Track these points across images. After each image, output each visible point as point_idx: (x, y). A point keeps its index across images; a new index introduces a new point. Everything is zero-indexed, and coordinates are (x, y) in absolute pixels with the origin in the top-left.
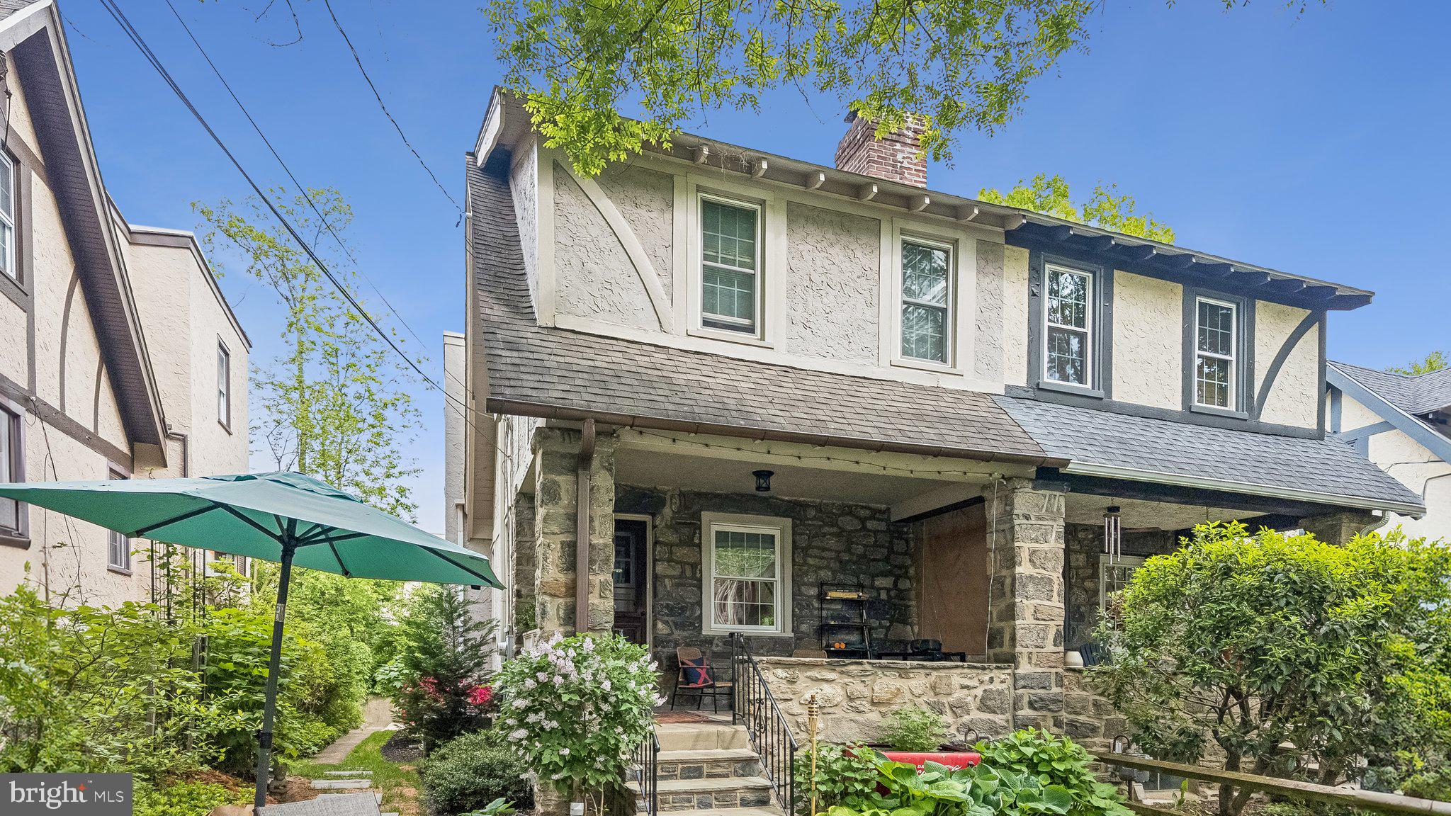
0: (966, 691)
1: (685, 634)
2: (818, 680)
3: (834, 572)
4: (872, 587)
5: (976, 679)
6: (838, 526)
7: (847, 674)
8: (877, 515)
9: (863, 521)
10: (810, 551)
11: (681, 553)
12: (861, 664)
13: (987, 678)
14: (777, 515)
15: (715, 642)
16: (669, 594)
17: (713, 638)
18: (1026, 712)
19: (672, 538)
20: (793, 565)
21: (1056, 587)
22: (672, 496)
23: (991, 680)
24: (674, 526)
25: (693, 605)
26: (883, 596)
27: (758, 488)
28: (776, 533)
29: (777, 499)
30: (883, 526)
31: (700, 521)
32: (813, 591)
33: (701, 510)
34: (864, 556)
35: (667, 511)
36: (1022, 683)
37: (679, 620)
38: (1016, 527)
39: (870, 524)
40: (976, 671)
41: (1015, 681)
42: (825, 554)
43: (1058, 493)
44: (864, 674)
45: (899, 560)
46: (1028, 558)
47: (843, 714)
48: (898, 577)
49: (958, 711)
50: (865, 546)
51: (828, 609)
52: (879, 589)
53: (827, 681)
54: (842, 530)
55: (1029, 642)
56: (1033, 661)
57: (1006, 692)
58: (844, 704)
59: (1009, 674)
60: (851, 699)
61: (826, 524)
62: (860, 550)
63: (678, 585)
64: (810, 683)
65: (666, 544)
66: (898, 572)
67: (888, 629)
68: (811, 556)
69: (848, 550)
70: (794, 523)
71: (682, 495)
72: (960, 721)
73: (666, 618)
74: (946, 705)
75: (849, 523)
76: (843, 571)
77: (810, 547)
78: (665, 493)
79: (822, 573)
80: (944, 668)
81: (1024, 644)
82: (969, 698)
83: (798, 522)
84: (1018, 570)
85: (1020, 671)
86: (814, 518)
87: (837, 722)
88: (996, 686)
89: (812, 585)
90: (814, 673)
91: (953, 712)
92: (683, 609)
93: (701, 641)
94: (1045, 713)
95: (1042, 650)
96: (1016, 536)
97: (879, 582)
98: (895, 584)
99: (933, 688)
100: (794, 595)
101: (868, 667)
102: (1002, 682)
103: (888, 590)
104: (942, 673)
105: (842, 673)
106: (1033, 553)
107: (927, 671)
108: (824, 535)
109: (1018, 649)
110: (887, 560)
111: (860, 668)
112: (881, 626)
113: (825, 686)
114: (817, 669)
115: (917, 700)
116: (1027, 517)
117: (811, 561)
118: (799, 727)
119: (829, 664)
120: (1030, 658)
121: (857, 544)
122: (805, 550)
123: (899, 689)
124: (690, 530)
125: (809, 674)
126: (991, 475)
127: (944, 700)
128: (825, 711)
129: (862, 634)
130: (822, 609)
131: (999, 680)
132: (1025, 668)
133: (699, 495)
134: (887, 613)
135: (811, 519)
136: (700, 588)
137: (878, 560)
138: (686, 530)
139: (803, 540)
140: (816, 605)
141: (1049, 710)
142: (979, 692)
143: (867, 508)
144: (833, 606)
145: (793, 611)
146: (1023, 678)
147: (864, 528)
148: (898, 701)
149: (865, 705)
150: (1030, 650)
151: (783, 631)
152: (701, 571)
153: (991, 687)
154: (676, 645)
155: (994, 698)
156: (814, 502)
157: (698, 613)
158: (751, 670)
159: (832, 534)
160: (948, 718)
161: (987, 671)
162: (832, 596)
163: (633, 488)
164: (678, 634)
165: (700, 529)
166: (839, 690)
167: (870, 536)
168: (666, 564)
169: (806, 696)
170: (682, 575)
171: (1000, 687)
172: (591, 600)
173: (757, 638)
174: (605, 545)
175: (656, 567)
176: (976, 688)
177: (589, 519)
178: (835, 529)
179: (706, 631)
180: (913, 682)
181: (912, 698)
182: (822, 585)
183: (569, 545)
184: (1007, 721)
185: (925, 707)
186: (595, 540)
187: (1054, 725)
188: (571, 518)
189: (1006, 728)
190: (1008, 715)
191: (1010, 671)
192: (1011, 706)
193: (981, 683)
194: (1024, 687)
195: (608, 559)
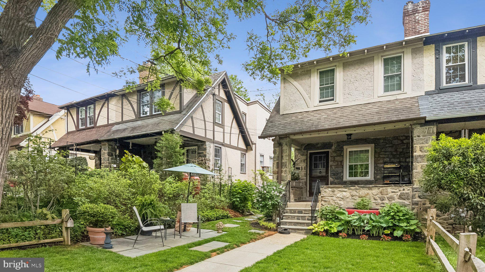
0: (394, 193)
1: (338, 181)
2: (341, 191)
3: (390, 159)
4: (406, 162)
5: (398, 190)
6: (392, 144)
7: (350, 189)
9: (402, 140)
11: (337, 158)
12: (355, 186)
13: (402, 189)
14: (369, 143)
16: (334, 170)
17: (347, 181)
18: (417, 199)
19: (335, 155)
20: (375, 158)
22: (335, 143)
23: (404, 190)
24: (335, 152)
25: (341, 172)
27: (348, 139)
28: (369, 149)
29: (369, 138)
31: (343, 149)
32: (382, 165)
33: (343, 146)
34: (402, 152)
35: (333, 147)
36: (415, 190)
37: (336, 177)
38: (414, 140)
39: (405, 141)
40: (397, 187)
41: (413, 190)
42: (387, 153)
43: (432, 127)
44: (356, 189)
46: (419, 149)
47: (350, 200)
49: (390, 199)
50: (403, 149)
53: (344, 191)
54: (394, 145)
55: (419, 177)
56: (421, 183)
57: (410, 193)
58: (350, 197)
59: (411, 187)
60: (352, 196)
61: (387, 144)
63: (336, 167)
64: (339, 192)
65: (332, 157)
68: (381, 154)
69: (396, 151)
70: (375, 145)
71: (338, 142)
72: (391, 202)
73: (333, 177)
74: (386, 197)
75: (396, 142)
76: (394, 158)
77: (381, 151)
78: (333, 143)
79: (385, 160)
80: (384, 186)
81: (416, 178)
82: (395, 195)
83: (376, 145)
84: (415, 154)
85: (415, 186)
86: (383, 143)
87: (348, 202)
89: (382, 163)
90: (340, 189)
92: (338, 174)
93: (343, 182)
94: (425, 200)
96: (414, 143)
99: (381, 192)
100: (375, 167)
101: (357, 187)
102: (408, 190)
104: (384, 188)
105: (349, 189)
106: (421, 148)
107: (378, 188)
108: (386, 147)
109: (414, 179)
111: (355, 187)
113: (344, 193)
115: (375, 197)
116: (419, 136)
117: (381, 156)
119: (344, 187)
121: (400, 149)
122: (379, 153)
123: (368, 193)
124: (340, 151)
125: (338, 189)
126: (405, 125)
127: (386, 196)
128: (344, 199)
131: (407, 189)
133: (342, 142)
135: (381, 143)
136: (343, 168)
138: (338, 152)
139: (378, 150)
140: (383, 170)
141: (427, 199)
142: (399, 194)
143: (404, 136)
144: (389, 169)
145: (375, 172)
146: (416, 188)
147: (403, 143)
148: (368, 196)
149: (357, 198)
151: (371, 178)
152: (343, 163)
153: (404, 192)
154: (336, 184)
155: (405, 195)
156: (383, 138)
157: (342, 175)
158: (321, 189)
159: (390, 147)
160: (386, 201)
161: (402, 187)
162: (386, 166)
163: (323, 143)
164: (336, 181)
165: (343, 151)
166: (348, 194)
167: (404, 145)
168: (333, 162)
169: (338, 195)
170: (338, 165)
171: (407, 192)
172: (283, 174)
173: (361, 181)
174: (286, 162)
175: (330, 163)
176: (398, 192)
177: (282, 157)
178: (391, 145)
179: (344, 179)
180: (373, 191)
181: (373, 195)
182: (385, 163)
183: (278, 163)
184: (410, 202)
185: (378, 198)
186: (283, 161)
187: (430, 204)
188: (278, 157)
189: (409, 204)
190: (410, 200)
191: (411, 186)
192: (411, 198)
193: (400, 190)
194: (416, 191)
195: (286, 165)
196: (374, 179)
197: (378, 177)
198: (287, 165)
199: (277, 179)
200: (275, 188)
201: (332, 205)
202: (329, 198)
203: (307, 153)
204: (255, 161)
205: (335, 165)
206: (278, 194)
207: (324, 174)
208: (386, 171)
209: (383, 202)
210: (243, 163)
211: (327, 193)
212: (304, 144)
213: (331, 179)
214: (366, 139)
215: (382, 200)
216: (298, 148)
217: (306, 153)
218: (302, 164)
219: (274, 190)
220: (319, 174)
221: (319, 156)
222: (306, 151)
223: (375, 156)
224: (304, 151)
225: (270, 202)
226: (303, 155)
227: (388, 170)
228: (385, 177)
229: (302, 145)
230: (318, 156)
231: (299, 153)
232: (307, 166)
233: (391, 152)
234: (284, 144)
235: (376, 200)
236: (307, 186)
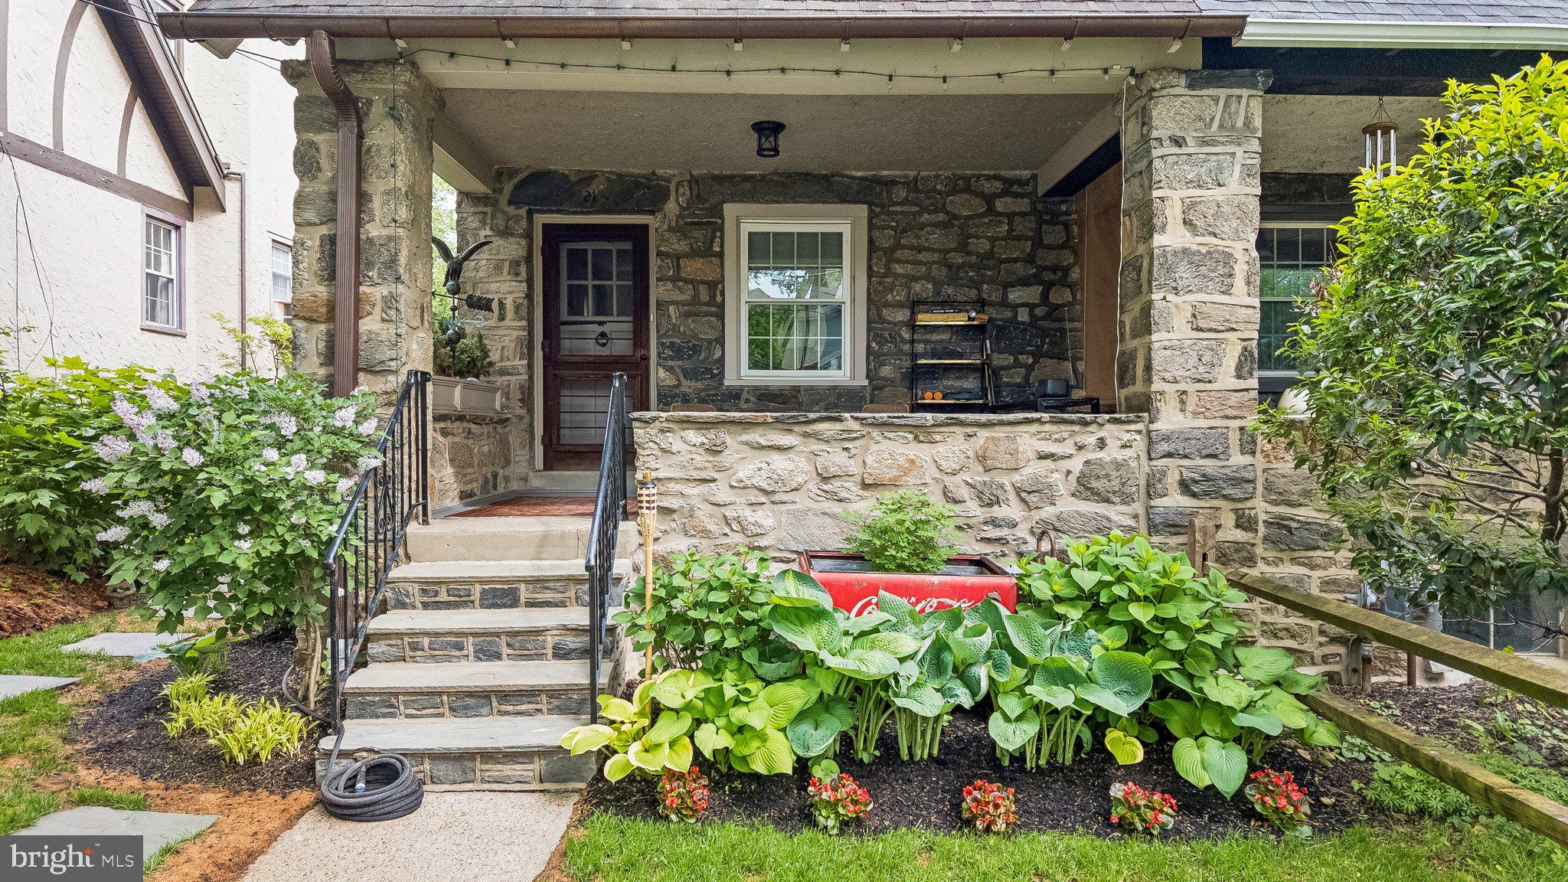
0: (1048, 464)
1: (699, 385)
2: (763, 448)
3: (938, 284)
4: (1004, 303)
5: (1070, 442)
6: (945, 211)
7: (814, 436)
8: (1015, 188)
9: (989, 199)
10: (898, 254)
11: (692, 268)
13: (1092, 440)
14: (843, 201)
15: (745, 395)
16: (675, 328)
17: (742, 389)
18: (1175, 499)
19: (681, 246)
20: (869, 277)
21: (1240, 270)
22: (679, 184)
23: (1102, 444)
24: (681, 229)
25: (710, 342)
26: (1023, 316)
27: (759, 151)
28: (845, 229)
29: (840, 175)
30: (1024, 205)
31: (722, 218)
32: (902, 315)
33: (724, 202)
34: (990, 255)
35: (671, 207)
36: (1164, 447)
37: (688, 364)
38: (1157, 163)
39: (1000, 205)
40: (1069, 428)
41: (1150, 443)
42: (922, 257)
43: (1245, 93)
44: (848, 438)
45: (1051, 258)
46: (1180, 217)
47: (809, 503)
48: (1048, 286)
49: (1032, 499)
50: (993, 240)
51: (926, 342)
52: (1015, 307)
53: (779, 449)
54: (956, 217)
55: (1182, 372)
56: (1190, 408)
57: (1134, 464)
58: (812, 486)
59: (1139, 432)
60: (825, 479)
61: (924, 209)
62: (983, 246)
63: (687, 315)
64: (748, 452)
65: (668, 255)
66: (1048, 276)
67: (1030, 368)
68: (899, 262)
69: (963, 247)
70: (871, 213)
71: (694, 181)
72: (1037, 515)
73: (670, 363)
74: (1009, 488)
75: (964, 205)
76: (953, 280)
77: (898, 246)
78: (668, 180)
79: (917, 287)
81: (1168, 376)
82: (1056, 475)
83: (878, 210)
84: (1158, 240)
85: (1161, 426)
86: (905, 202)
87: (799, 516)
88: (1113, 453)
89: (899, 305)
90: (755, 436)
91: (1023, 500)
92: (696, 350)
93: (723, 394)
94: (1214, 503)
95: (1208, 386)
96: (1156, 178)
97: (1013, 296)
98: (1045, 296)
99: (981, 458)
100: (869, 322)
102: (1124, 446)
103: (1032, 307)
104: (1000, 432)
105: (806, 435)
106: (1189, 207)
108: (922, 227)
109: (1157, 386)
110: (1029, 260)
111: (838, 426)
112: (1017, 364)
113: (778, 461)
114: (760, 430)
115: (949, 480)
116: (1178, 142)
117: (899, 269)
118: (729, 525)
119: (777, 420)
120: (1182, 402)
121: (978, 237)
122: (890, 254)
123: (912, 461)
124: (706, 230)
125: (745, 437)
127: (1006, 480)
128: (776, 498)
129: (983, 377)
130: (913, 342)
131: (1118, 442)
132: (1169, 419)
133: (720, 179)
134: (1029, 345)
135: (901, 204)
136: (721, 317)
137: (1015, 261)
138: (698, 234)
139: (885, 240)
140: (907, 336)
141: (1226, 497)
142: (1076, 465)
143: (998, 178)
144: (935, 337)
145: (869, 346)
146: (1167, 438)
147: (991, 210)
149: (852, 488)
150: (1182, 387)
151: (853, 377)
152: (723, 293)
153: (1101, 455)
154: (686, 402)
155: (1107, 476)
156: (906, 176)
157: (718, 354)
158: (639, 433)
159: (936, 225)
160: (1011, 510)
161: (1093, 428)
162: (925, 319)
163: (620, 176)
164: (688, 386)
165: (722, 229)
166: (803, 463)
167: (1000, 222)
168: (670, 285)
169: (741, 475)
170: (695, 301)
171: (1120, 455)
172: (369, 325)
173: (811, 389)
174: (390, 238)
175: (657, 291)
176: (1070, 457)
177: (362, 198)
178: (941, 217)
179: (730, 380)
180: (941, 449)
181: (937, 475)
182: (916, 305)
183: (331, 241)
184: (1136, 517)
185: (964, 493)
186: (374, 230)
187: (1237, 526)
188: (333, 197)
189: (1132, 529)
190: (1136, 505)
191: (1140, 426)
192: (1142, 490)
193: (1080, 448)
194: (1169, 455)
195: (394, 260)
196: (866, 382)
197: (886, 371)
198: (403, 260)
199: (329, 357)
200: (289, 426)
201: (706, 533)
202: (688, 490)
203: (530, 220)
204: (242, 270)
205: (683, 304)
206: (316, 477)
207: (621, 347)
208: (919, 341)
209: (997, 512)
210: (164, 272)
211: (675, 459)
212: (512, 173)
213: (662, 373)
214: (826, 177)
215: (990, 505)
216: (480, 188)
217: (524, 223)
218: (505, 287)
219: (281, 444)
220: (592, 349)
221: (594, 252)
222: (523, 211)
223: (870, 268)
224: (511, 210)
225: (245, 545)
226: (505, 233)
227: (927, 337)
228: (916, 376)
229: (499, 174)
230: (590, 246)
231: (483, 222)
232: (529, 296)
233: (940, 251)
234: (378, 109)
235: (956, 502)
236: (531, 411)
